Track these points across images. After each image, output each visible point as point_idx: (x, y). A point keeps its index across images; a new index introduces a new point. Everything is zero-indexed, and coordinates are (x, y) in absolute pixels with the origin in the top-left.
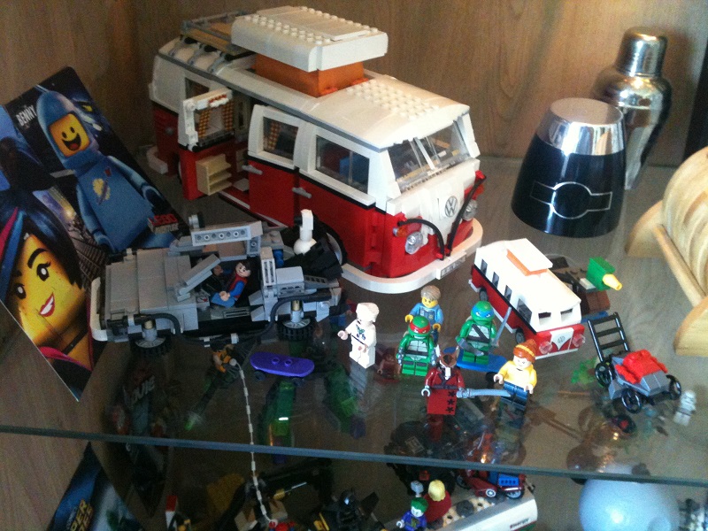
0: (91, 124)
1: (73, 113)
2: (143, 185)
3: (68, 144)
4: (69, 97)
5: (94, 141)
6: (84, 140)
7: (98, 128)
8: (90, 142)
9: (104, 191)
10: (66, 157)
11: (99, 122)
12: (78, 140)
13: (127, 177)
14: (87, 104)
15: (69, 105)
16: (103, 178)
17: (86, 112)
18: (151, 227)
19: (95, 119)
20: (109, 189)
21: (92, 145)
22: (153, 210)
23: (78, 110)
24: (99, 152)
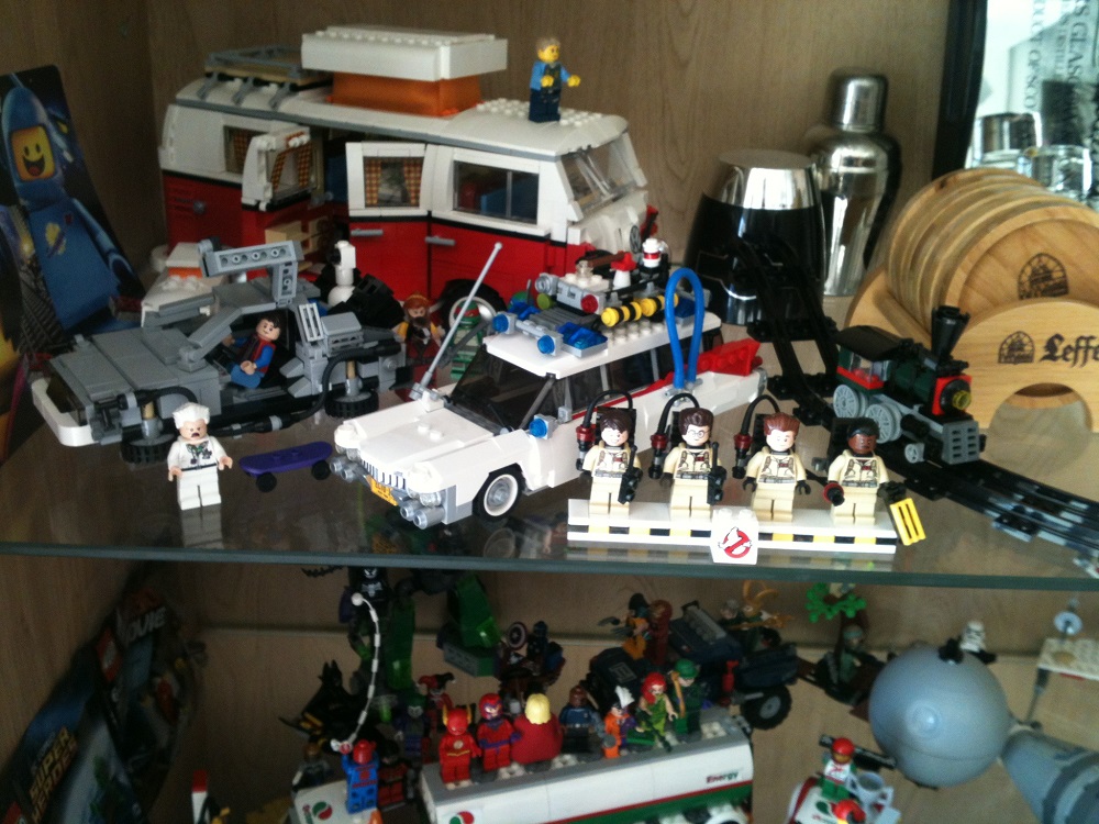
0: (62, 150)
1: (44, 126)
2: (110, 251)
3: (28, 164)
4: (45, 106)
5: (60, 172)
6: (49, 167)
7: (68, 157)
8: (55, 173)
9: (59, 242)
10: (21, 181)
11: (72, 151)
12: (40, 163)
13: (92, 235)
14: (64, 123)
15: (42, 114)
16: (60, 224)
17: (60, 132)
18: (113, 310)
19: (68, 144)
20: (65, 241)
21: (56, 177)
22: (119, 287)
23: (50, 126)
24: (63, 191)
